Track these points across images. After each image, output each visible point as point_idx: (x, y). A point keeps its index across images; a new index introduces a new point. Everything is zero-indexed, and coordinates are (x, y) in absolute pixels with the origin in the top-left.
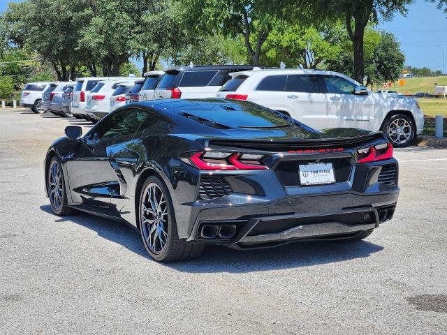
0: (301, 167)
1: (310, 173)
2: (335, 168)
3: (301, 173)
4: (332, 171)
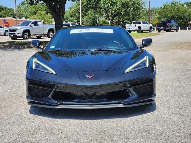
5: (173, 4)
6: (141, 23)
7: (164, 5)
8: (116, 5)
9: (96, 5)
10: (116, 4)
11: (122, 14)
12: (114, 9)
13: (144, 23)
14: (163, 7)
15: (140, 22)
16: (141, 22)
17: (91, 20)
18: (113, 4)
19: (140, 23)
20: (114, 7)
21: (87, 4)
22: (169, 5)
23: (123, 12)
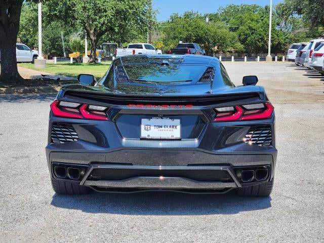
0: (144, 121)
1: (152, 128)
2: (182, 124)
3: (143, 127)
4: (179, 127)
5: (187, 16)
6: (144, 47)
7: (172, 18)
8: (105, 14)
9: (66, 13)
10: (105, 11)
11: (117, 30)
12: (102, 20)
13: (148, 47)
14: (170, 21)
15: (141, 45)
16: (143, 44)
17: (48, 40)
18: (98, 11)
19: (141, 47)
20: (100, 18)
21: (50, 10)
22: (180, 18)
23: (118, 27)
